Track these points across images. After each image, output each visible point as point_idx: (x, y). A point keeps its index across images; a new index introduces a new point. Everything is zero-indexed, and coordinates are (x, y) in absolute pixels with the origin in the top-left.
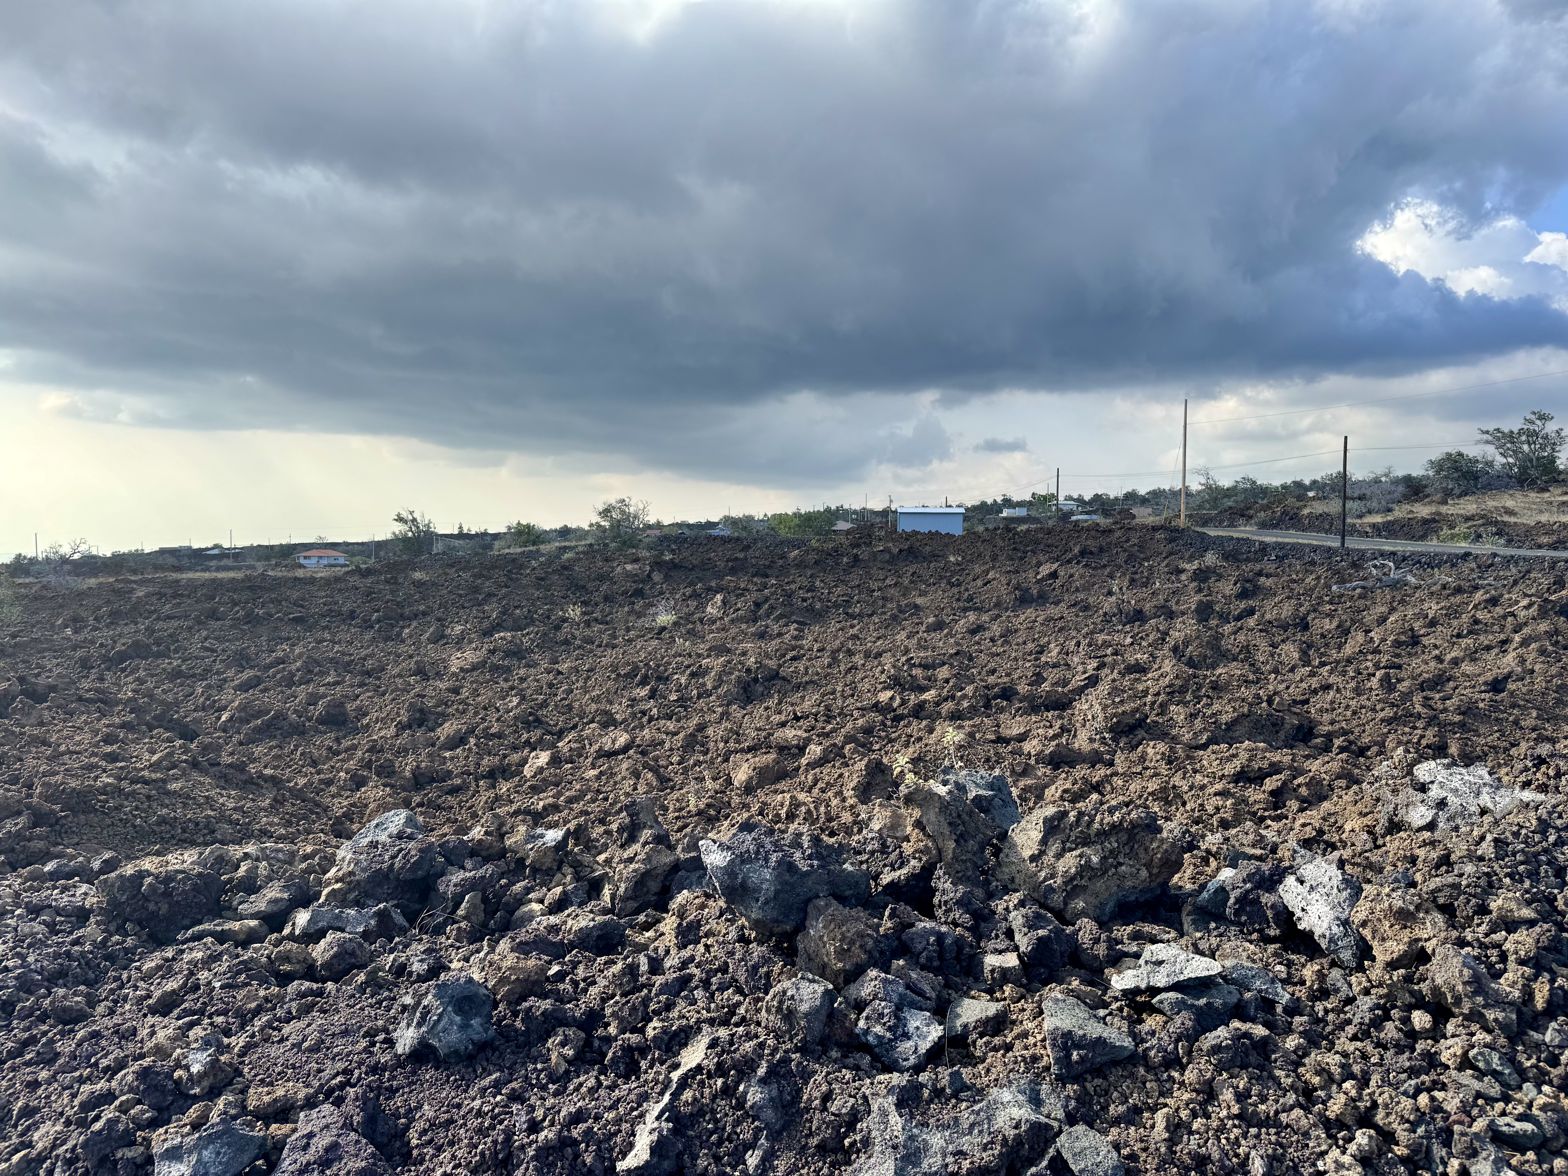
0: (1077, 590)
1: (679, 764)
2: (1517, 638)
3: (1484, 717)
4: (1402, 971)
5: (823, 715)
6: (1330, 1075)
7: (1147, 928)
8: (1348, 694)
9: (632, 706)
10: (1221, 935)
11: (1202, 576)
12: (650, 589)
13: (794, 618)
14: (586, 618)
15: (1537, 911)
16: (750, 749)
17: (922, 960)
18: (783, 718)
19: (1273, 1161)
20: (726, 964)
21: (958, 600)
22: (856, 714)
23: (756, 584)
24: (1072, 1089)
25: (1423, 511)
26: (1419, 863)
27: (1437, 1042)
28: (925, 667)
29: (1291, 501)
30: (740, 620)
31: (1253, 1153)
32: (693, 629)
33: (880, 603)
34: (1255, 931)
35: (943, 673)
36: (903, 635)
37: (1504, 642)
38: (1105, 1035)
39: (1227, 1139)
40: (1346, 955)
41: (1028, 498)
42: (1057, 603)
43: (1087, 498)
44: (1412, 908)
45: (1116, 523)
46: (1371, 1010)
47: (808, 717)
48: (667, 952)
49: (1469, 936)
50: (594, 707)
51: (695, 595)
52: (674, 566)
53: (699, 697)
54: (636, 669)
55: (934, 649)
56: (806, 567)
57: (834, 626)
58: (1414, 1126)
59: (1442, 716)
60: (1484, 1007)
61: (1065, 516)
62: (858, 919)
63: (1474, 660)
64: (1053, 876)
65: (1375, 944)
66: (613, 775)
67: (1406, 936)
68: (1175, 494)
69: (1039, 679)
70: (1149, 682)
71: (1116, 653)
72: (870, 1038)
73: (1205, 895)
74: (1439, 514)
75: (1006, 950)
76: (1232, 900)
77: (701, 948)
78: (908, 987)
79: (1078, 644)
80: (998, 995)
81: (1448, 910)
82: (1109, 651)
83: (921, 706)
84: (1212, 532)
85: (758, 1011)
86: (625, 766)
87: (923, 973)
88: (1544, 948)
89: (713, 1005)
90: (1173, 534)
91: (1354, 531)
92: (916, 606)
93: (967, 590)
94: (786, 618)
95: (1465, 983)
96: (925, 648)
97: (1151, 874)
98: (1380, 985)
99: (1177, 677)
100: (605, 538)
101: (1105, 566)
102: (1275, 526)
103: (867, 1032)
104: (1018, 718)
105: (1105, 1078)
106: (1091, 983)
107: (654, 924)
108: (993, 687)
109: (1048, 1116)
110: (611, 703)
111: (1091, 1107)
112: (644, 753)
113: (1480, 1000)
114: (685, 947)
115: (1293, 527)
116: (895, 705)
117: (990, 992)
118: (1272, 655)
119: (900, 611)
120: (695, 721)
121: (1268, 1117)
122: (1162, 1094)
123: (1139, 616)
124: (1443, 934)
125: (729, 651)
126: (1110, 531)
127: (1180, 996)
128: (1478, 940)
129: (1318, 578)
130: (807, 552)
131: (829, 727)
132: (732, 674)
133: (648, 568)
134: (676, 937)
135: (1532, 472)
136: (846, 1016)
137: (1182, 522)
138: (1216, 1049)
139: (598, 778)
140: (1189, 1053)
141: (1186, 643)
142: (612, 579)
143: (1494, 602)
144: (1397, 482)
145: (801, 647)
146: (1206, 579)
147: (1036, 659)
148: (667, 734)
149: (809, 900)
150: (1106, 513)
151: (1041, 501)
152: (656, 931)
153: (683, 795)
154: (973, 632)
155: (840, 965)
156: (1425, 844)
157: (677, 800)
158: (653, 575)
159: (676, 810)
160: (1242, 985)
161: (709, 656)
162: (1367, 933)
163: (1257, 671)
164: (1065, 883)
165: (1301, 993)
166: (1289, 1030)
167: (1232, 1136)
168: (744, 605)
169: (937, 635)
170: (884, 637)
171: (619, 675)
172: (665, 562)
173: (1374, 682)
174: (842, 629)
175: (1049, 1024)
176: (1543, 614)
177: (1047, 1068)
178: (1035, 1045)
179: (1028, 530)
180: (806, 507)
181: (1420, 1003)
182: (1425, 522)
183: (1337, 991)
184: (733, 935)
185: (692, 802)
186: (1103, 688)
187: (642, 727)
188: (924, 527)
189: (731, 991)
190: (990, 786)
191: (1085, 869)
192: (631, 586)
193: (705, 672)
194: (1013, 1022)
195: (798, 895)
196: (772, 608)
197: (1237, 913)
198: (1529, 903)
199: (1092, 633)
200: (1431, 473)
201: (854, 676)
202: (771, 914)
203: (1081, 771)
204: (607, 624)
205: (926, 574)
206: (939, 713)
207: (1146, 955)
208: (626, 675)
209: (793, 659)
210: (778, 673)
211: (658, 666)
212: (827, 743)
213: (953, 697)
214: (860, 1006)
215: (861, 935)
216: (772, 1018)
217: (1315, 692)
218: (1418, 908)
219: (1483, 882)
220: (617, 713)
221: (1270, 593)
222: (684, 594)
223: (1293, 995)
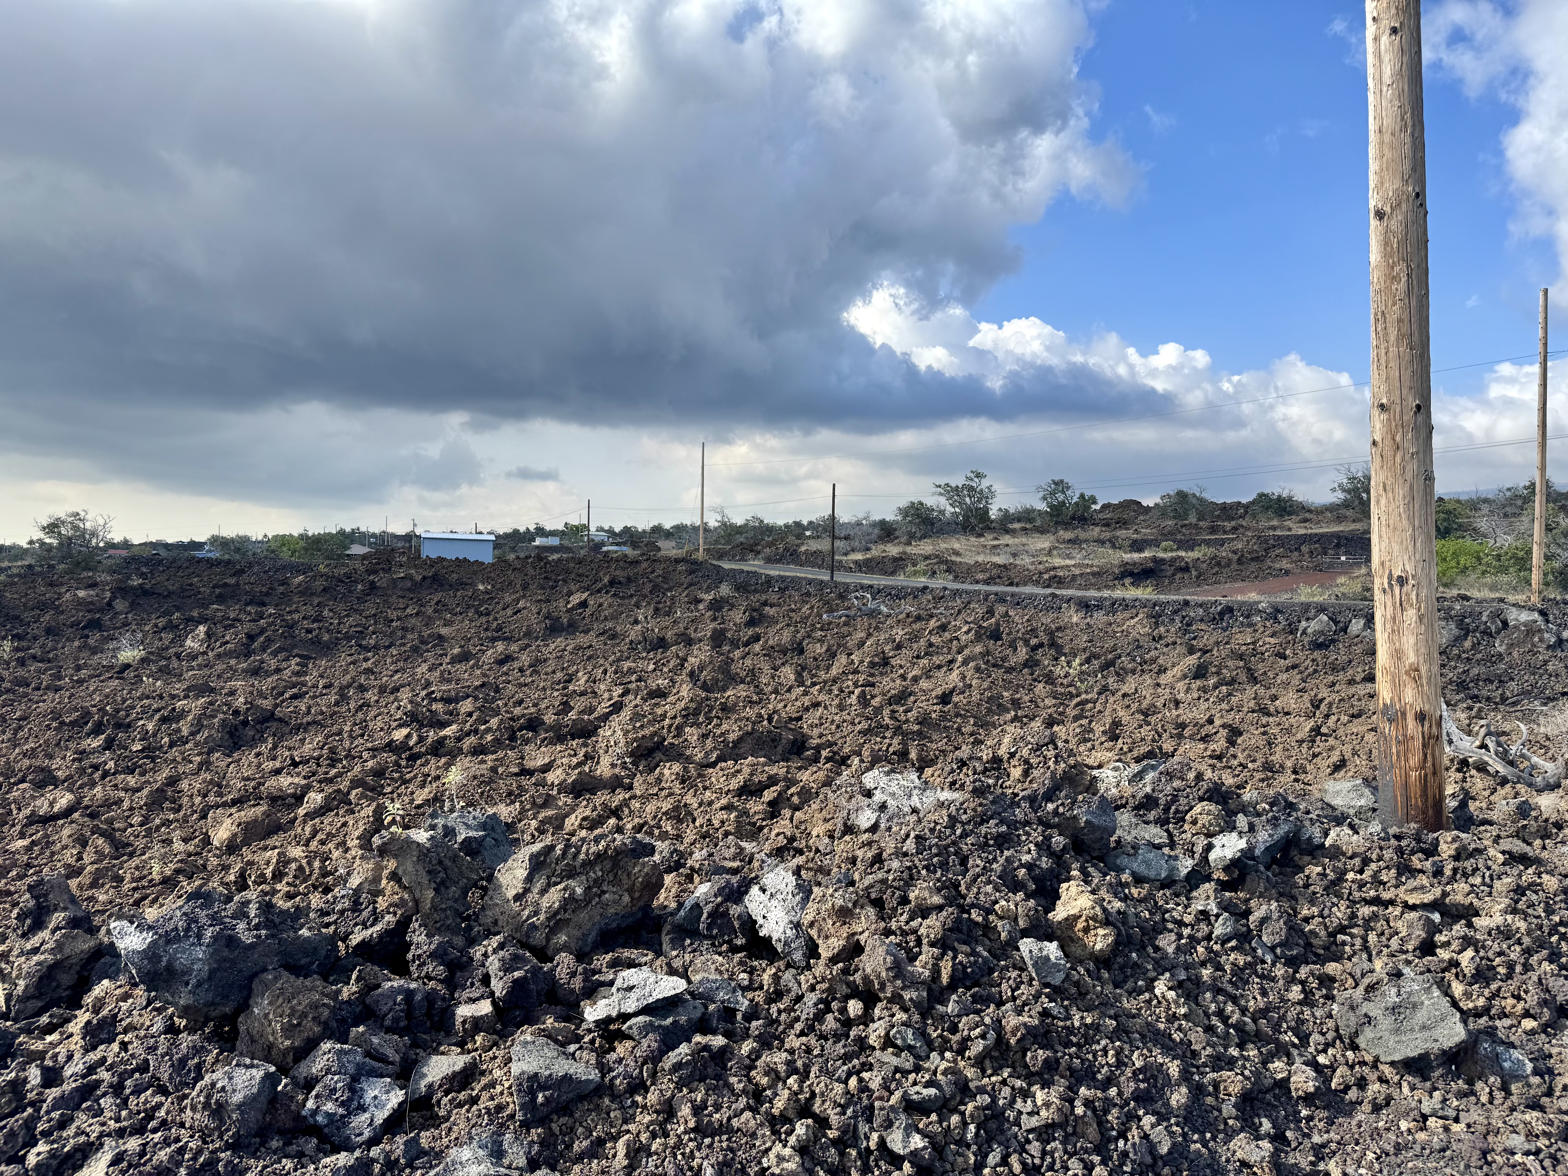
0: (606, 619)
1: (141, 825)
2: (960, 658)
3: (936, 726)
4: (841, 965)
5: (328, 758)
6: (776, 1072)
7: (627, 953)
8: (834, 710)
9: (80, 760)
10: (694, 951)
11: (716, 605)
12: (111, 619)
13: (296, 651)
14: (19, 655)
15: (945, 898)
16: (234, 802)
17: (387, 1022)
18: (278, 765)
19: (722, 1168)
20: (146, 1061)
21: (486, 630)
22: (365, 755)
23: (250, 614)
24: (536, 1133)
25: (893, 550)
26: (859, 863)
27: (867, 1026)
28: (447, 701)
29: (791, 539)
30: (229, 654)
31: (705, 1163)
32: (167, 666)
33: (399, 633)
34: (724, 942)
35: (466, 706)
36: (425, 667)
37: (951, 662)
38: (572, 1071)
39: (683, 1154)
40: (798, 956)
41: (561, 527)
42: (586, 632)
43: (617, 530)
44: (850, 905)
45: (642, 555)
46: (816, 1005)
47: (308, 761)
48: (70, 1057)
49: (894, 925)
50: (26, 762)
51: (171, 627)
52: (144, 592)
53: (172, 745)
54: (86, 715)
55: (458, 681)
56: (312, 594)
57: (344, 660)
58: (844, 1108)
59: (905, 726)
60: (902, 989)
61: (597, 547)
62: (313, 989)
63: (929, 677)
64: (536, 913)
65: (820, 942)
66: (49, 844)
67: (844, 931)
68: (695, 529)
69: (566, 707)
70: (669, 708)
71: (639, 680)
72: (319, 1118)
73: (682, 913)
74: (905, 553)
75: (482, 997)
76: (705, 915)
77: (115, 1047)
78: (368, 1054)
79: (605, 672)
80: (470, 1046)
81: (878, 903)
82: (633, 678)
83: (441, 742)
84: (727, 565)
85: (182, 1110)
86: (66, 832)
87: (387, 1037)
88: (950, 930)
89: (124, 1113)
90: (694, 566)
91: (841, 566)
92: (440, 637)
93: (496, 619)
94: (287, 651)
95: (888, 970)
96: (449, 681)
97: (632, 898)
98: (823, 980)
99: (692, 700)
100: (51, 558)
101: (632, 596)
102: (779, 561)
103: (315, 1112)
104: (543, 749)
105: (571, 1115)
106: (567, 1019)
107: (61, 1025)
108: (519, 718)
109: (509, 1167)
110: (51, 757)
111: (556, 1148)
112: (93, 816)
113: (899, 983)
114: (94, 1048)
115: (793, 562)
116: (411, 743)
117: (461, 1044)
118: (773, 677)
119: (422, 642)
120: (165, 773)
121: (721, 1125)
122: (625, 1121)
123: (661, 644)
124: (873, 926)
125: (212, 690)
126: (637, 562)
127: (648, 1019)
128: (900, 928)
129: (812, 608)
130: (314, 578)
131: (333, 772)
132: (215, 717)
133: (108, 594)
134: (83, 1038)
135: (972, 520)
136: (292, 1098)
137: (700, 555)
138: (677, 1067)
139: (29, 849)
140: (654, 1074)
141: (701, 668)
142: (58, 607)
143: (943, 628)
144: (874, 525)
145: (304, 684)
146: (719, 609)
147: (564, 688)
148: (126, 791)
149: (256, 975)
150: (635, 545)
151: (574, 531)
152: (62, 1034)
153: (145, 861)
154: (501, 662)
155: (287, 1043)
156: (863, 845)
157: (137, 868)
158: (114, 604)
159: (133, 880)
160: (707, 998)
161: (186, 697)
162: (813, 933)
163: (760, 692)
164: (548, 919)
165: (759, 997)
166: (746, 1036)
167: (688, 1150)
168: (233, 638)
169: (462, 667)
170: (403, 670)
171: (63, 723)
172: (133, 588)
173: (854, 699)
174: (353, 663)
175: (516, 1068)
176: (978, 638)
177: (512, 1116)
178: (502, 1093)
179: (559, 560)
180: (315, 529)
181: (855, 993)
182: (895, 560)
183: (789, 991)
184: (159, 1025)
185: (156, 868)
186: (626, 714)
187: (93, 784)
188: (451, 554)
189: (149, 1092)
190: (483, 826)
191: (569, 902)
192: (83, 616)
193: (183, 714)
194: (483, 1073)
195: (240, 971)
196: (269, 640)
197: (709, 927)
198: (939, 890)
199: (619, 660)
200: (899, 518)
201: (366, 714)
202: (205, 996)
203: (602, 797)
204: (49, 661)
205: (451, 602)
206: (461, 749)
207: (618, 983)
208: (73, 724)
209: (294, 697)
210: (273, 714)
211: (117, 711)
212: (329, 789)
213: (476, 731)
214: (309, 1084)
215: (315, 1006)
216: (198, 1116)
217: (807, 709)
218: (855, 904)
219: (905, 875)
220: (59, 769)
221: (773, 621)
222: (156, 626)
223: (752, 1001)
